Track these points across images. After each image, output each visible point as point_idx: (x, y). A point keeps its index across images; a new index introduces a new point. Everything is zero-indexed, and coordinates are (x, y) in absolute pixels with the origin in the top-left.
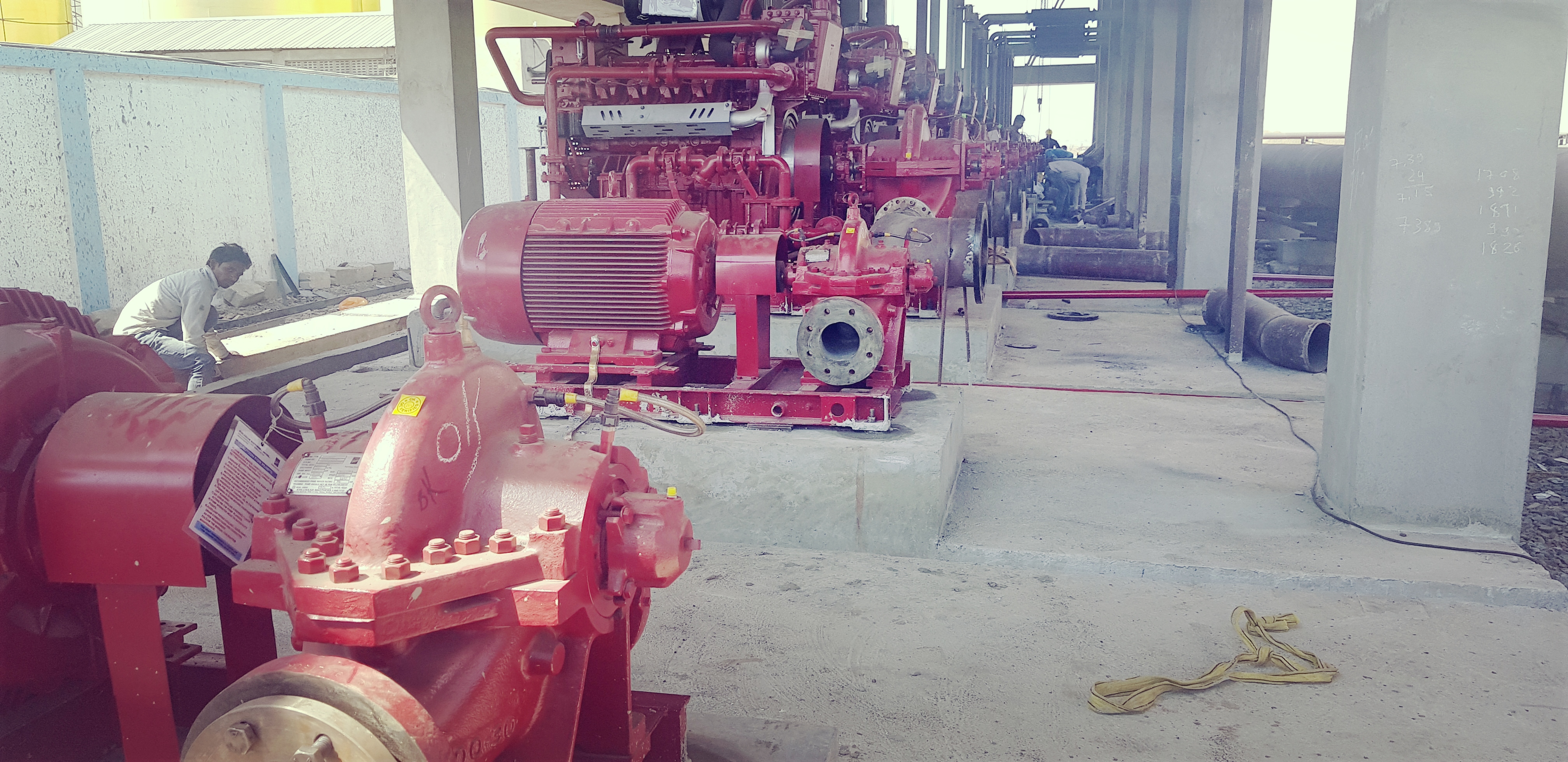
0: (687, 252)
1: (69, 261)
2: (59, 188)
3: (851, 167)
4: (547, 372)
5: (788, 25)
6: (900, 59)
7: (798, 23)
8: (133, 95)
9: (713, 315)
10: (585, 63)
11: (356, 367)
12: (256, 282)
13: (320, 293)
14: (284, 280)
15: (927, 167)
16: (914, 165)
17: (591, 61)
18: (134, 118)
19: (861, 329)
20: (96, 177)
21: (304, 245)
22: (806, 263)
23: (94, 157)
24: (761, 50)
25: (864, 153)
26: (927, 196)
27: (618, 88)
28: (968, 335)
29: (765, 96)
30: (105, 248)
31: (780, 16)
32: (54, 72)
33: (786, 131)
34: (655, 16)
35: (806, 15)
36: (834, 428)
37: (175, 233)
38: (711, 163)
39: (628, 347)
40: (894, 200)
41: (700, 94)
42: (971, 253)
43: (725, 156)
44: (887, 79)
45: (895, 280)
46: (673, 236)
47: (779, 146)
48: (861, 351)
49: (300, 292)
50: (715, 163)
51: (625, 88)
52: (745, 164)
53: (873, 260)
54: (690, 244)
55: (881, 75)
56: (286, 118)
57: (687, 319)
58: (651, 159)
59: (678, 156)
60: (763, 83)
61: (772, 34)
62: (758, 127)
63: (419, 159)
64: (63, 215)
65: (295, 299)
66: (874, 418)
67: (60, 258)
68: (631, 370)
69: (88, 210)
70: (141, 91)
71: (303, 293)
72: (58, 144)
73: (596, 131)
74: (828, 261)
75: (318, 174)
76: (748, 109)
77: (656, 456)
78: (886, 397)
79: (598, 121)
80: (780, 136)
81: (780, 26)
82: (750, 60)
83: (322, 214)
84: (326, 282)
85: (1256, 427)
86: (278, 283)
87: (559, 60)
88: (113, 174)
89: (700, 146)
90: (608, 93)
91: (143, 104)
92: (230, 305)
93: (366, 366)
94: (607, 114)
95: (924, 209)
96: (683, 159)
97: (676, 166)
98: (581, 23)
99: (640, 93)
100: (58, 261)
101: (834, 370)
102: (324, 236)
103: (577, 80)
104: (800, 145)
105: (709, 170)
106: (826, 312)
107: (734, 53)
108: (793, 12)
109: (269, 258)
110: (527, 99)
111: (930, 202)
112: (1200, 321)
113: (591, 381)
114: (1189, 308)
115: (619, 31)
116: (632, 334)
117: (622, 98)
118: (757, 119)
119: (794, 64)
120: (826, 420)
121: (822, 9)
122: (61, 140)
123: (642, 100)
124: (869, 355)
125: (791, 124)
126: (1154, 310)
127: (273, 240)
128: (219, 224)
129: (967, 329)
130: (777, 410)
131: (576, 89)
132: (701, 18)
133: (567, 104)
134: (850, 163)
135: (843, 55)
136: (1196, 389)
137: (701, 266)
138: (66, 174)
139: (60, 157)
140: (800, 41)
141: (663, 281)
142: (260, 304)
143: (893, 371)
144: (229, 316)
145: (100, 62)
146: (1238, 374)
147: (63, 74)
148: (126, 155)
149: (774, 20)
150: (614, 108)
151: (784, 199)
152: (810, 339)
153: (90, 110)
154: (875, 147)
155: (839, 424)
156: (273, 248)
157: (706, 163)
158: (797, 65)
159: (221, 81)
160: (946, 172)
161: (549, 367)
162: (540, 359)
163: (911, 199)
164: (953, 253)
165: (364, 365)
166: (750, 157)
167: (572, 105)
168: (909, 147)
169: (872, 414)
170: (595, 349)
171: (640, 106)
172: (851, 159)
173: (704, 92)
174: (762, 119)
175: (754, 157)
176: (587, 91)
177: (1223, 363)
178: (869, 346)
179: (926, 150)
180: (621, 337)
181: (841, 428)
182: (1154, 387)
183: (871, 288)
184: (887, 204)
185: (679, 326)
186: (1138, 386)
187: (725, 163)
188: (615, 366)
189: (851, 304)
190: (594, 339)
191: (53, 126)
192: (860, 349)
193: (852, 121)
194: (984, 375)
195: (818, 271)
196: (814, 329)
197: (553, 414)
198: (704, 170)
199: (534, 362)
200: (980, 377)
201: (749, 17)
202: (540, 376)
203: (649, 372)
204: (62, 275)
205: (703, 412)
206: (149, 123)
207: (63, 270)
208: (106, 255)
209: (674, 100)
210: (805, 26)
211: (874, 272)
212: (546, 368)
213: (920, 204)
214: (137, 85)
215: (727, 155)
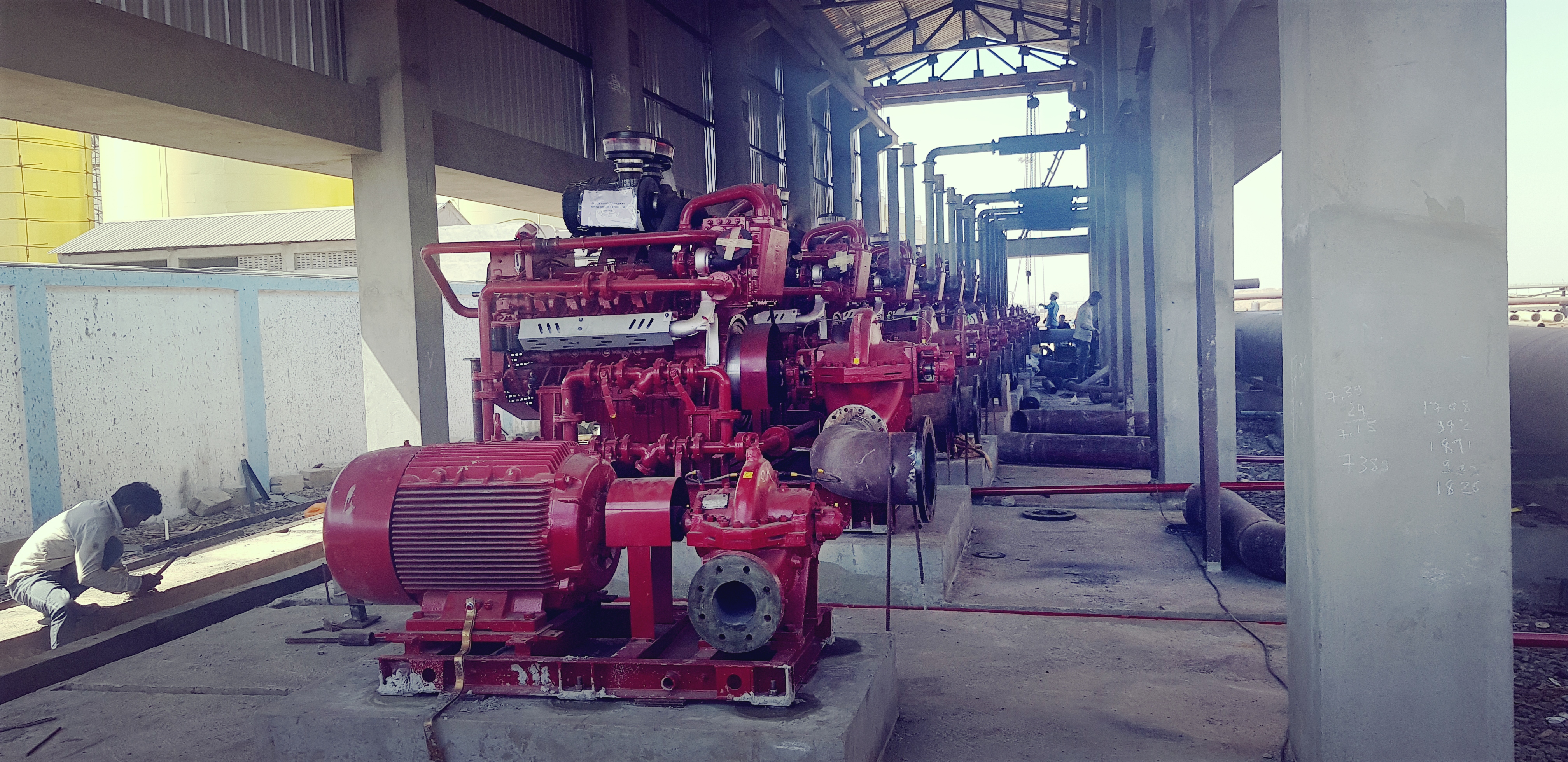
0: (571, 502)
1: (21, 479)
2: (14, 405)
3: (802, 372)
4: (416, 641)
5: (725, 234)
6: (864, 253)
7: (736, 232)
8: (98, 307)
9: (608, 566)
10: (523, 277)
11: (278, 601)
12: (224, 490)
13: (292, 498)
14: (253, 486)
15: (878, 372)
16: (862, 371)
17: (529, 274)
18: (99, 330)
19: (757, 589)
20: (55, 392)
21: (278, 448)
22: (702, 510)
23: (53, 371)
24: (701, 259)
25: (813, 358)
26: (878, 401)
27: (556, 300)
28: (920, 555)
29: (707, 305)
30: (61, 463)
31: (720, 224)
32: (14, 289)
33: (733, 336)
34: (594, 227)
35: (747, 222)
36: (732, 703)
37: (138, 444)
38: (648, 375)
39: (508, 609)
40: (843, 408)
41: (640, 305)
42: (914, 470)
43: (662, 369)
44: (852, 273)
45: (797, 529)
46: (556, 485)
47: (726, 354)
48: (759, 614)
49: (270, 497)
50: (652, 375)
51: (565, 299)
52: (683, 377)
53: (775, 506)
54: (573, 493)
55: (844, 269)
56: (262, 322)
57: (572, 577)
58: (587, 374)
59: (614, 369)
60: (704, 294)
61: (709, 243)
62: (700, 338)
63: (379, 365)
64: (17, 432)
65: (264, 505)
66: (774, 691)
67: (12, 476)
68: (508, 637)
69: (44, 426)
70: (108, 303)
71: (274, 498)
72: (16, 360)
73: (533, 344)
74: (726, 507)
75: (294, 376)
76: (692, 316)
77: (526, 743)
78: (787, 667)
79: (536, 334)
80: (725, 344)
81: (719, 235)
82: (689, 270)
83: (298, 415)
84: (299, 486)
85: (1228, 661)
86: (247, 490)
87: (498, 273)
88: (73, 387)
89: (643, 355)
90: (547, 305)
91: (109, 315)
92: (194, 514)
93: (289, 599)
94: (545, 328)
95: (874, 417)
96: (619, 373)
97: (612, 379)
98: (521, 236)
99: (579, 304)
100: (9, 480)
101: (729, 635)
102: (299, 438)
103: (516, 294)
104: (745, 352)
105: (647, 382)
106: (719, 570)
107: (674, 262)
108: (734, 220)
109: (238, 464)
110: (466, 312)
111: (881, 409)
112: (1179, 518)
113: (463, 652)
114: (1173, 502)
115: (555, 244)
116: (512, 596)
117: (561, 311)
118: (698, 329)
119: (735, 272)
120: (722, 694)
121: (764, 216)
122: (19, 356)
123: (582, 312)
124: (768, 618)
125: (739, 328)
126: (1136, 505)
127: (244, 445)
128: (186, 433)
129: (919, 548)
130: (668, 683)
131: (515, 302)
132: (642, 228)
133: (505, 317)
134: (802, 368)
135: (793, 257)
136: (1170, 609)
137: (590, 515)
138: (23, 389)
139: (16, 373)
140: (738, 251)
141: (543, 536)
142: (226, 512)
143: (800, 632)
144: (190, 528)
145: (64, 276)
146: (1215, 588)
147: (24, 290)
148: (88, 368)
149: (714, 229)
150: (552, 321)
151: (724, 412)
152: (702, 601)
153: (51, 323)
154: (824, 352)
155: (736, 699)
156: (243, 453)
157: (643, 376)
158: (740, 273)
159: (193, 288)
160: (898, 377)
161: (420, 635)
162: (410, 626)
163: (859, 406)
164: (896, 471)
165: (287, 598)
166: (688, 370)
167: (510, 319)
168: (857, 353)
169: (773, 686)
170: (470, 613)
171: (578, 318)
172: (802, 363)
173: (645, 302)
174: (704, 328)
175: (692, 370)
176: (526, 303)
177: (1201, 574)
178: (768, 607)
179: (875, 354)
180: (500, 599)
181: (739, 704)
182: (1124, 608)
183: (770, 540)
184: (835, 412)
185: (564, 584)
186: (1107, 607)
187: (662, 376)
188: (491, 633)
189: (745, 560)
190: (469, 602)
191: (11, 342)
192: (757, 612)
193: (819, 314)
194: (942, 596)
195: (714, 520)
196: (706, 589)
197: (421, 690)
198: (641, 383)
199: (403, 631)
200: (937, 598)
201: (689, 227)
202: (409, 647)
203: (527, 639)
204: (12, 493)
205: (587, 686)
206: (114, 334)
207: (14, 489)
208: (62, 470)
209: (615, 310)
210: (744, 235)
211: (775, 520)
212: (416, 636)
213: (869, 412)
214: (103, 296)
215: (665, 368)
